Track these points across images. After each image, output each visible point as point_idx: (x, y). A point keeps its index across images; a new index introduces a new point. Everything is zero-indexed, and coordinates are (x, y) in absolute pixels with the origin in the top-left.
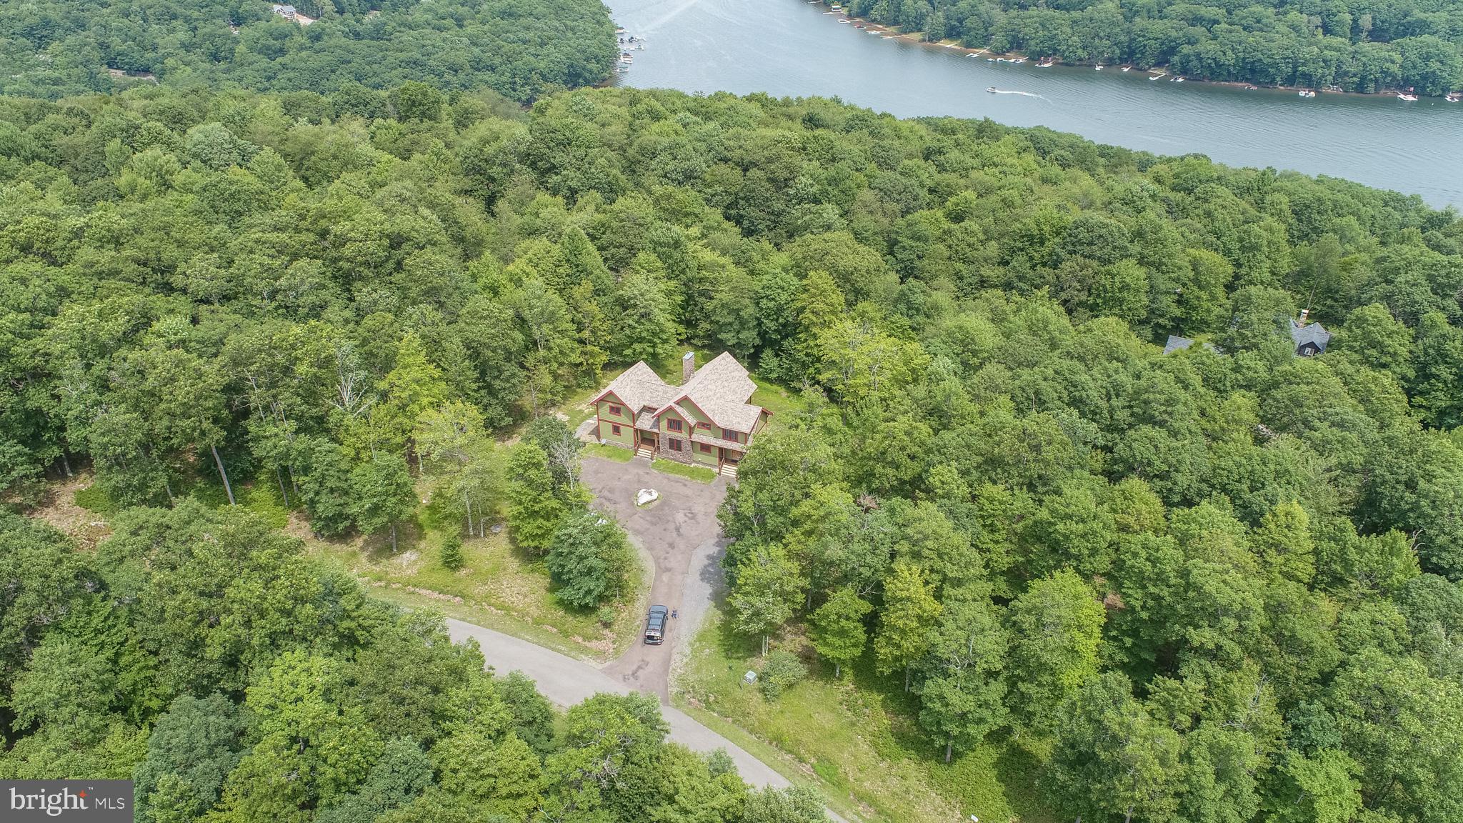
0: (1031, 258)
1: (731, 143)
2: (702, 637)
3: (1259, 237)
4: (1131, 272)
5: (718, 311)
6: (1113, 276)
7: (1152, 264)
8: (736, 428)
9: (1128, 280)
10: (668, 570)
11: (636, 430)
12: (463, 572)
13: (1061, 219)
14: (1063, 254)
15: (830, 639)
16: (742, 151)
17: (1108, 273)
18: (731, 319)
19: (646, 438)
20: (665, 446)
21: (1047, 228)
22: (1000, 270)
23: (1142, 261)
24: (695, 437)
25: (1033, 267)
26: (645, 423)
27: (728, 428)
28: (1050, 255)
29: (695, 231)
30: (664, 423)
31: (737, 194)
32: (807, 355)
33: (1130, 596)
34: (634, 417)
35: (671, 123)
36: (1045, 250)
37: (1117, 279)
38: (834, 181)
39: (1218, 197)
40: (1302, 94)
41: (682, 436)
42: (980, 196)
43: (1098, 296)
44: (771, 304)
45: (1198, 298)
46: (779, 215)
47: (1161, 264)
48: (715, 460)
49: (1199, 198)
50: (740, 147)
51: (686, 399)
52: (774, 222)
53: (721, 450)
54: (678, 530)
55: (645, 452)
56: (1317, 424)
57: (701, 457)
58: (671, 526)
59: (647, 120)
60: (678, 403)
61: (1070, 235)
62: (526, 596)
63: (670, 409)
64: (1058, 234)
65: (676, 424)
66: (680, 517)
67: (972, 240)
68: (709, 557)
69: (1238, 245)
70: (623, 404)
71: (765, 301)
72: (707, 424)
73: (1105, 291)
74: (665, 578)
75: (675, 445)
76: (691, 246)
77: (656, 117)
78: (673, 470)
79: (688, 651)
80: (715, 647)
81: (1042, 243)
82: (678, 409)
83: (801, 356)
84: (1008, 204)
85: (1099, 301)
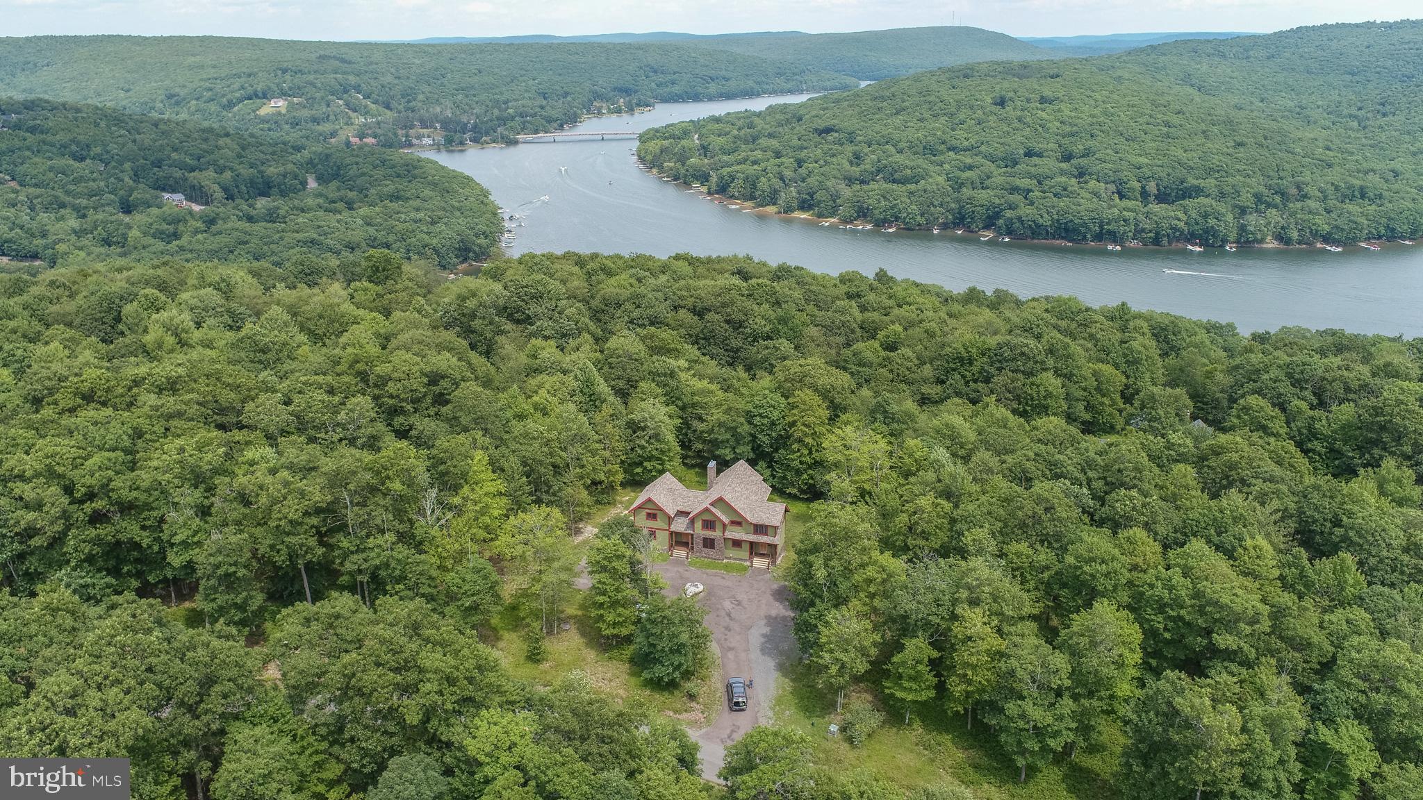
0: (963, 377)
1: (684, 293)
2: (779, 701)
3: (1139, 352)
4: (1051, 381)
5: (716, 429)
6: (1038, 386)
7: (1065, 376)
8: (766, 522)
9: (1050, 389)
10: (731, 649)
11: (671, 534)
12: (546, 666)
13: (984, 342)
14: (992, 370)
15: (906, 684)
16: (693, 300)
17: (1032, 384)
18: (728, 436)
19: (679, 540)
20: (699, 545)
21: (974, 351)
22: (939, 388)
23: (1057, 373)
24: (728, 535)
25: (967, 383)
26: (680, 525)
27: (760, 523)
28: (980, 372)
29: (682, 363)
30: (698, 525)
31: (697, 336)
32: (801, 463)
33: (1153, 620)
34: (670, 520)
35: (624, 277)
36: (975, 369)
37: (1042, 389)
38: (783, 321)
39: (1096, 322)
40: (1110, 247)
41: (716, 534)
42: (905, 329)
43: (1027, 404)
44: (765, 421)
45: (1102, 404)
46: (738, 350)
47: (1072, 375)
48: (746, 555)
49: (1081, 325)
50: (692, 296)
51: (721, 499)
52: (733, 357)
53: (752, 544)
54: (729, 615)
55: (679, 553)
56: (1254, 481)
57: (732, 552)
58: (723, 613)
59: (603, 276)
60: (712, 504)
61: (996, 355)
62: (611, 681)
63: (707, 510)
64: (984, 355)
65: (709, 525)
66: (727, 605)
67: (909, 365)
68: (764, 636)
69: (1123, 360)
70: (661, 510)
71: (758, 418)
72: (738, 522)
73: (1032, 399)
74: (731, 655)
75: (709, 543)
76: (683, 376)
77: (609, 273)
78: (708, 566)
79: (771, 714)
80: (793, 709)
81: (971, 364)
82: (714, 510)
83: (796, 464)
84: (930, 334)
85: (1028, 408)
